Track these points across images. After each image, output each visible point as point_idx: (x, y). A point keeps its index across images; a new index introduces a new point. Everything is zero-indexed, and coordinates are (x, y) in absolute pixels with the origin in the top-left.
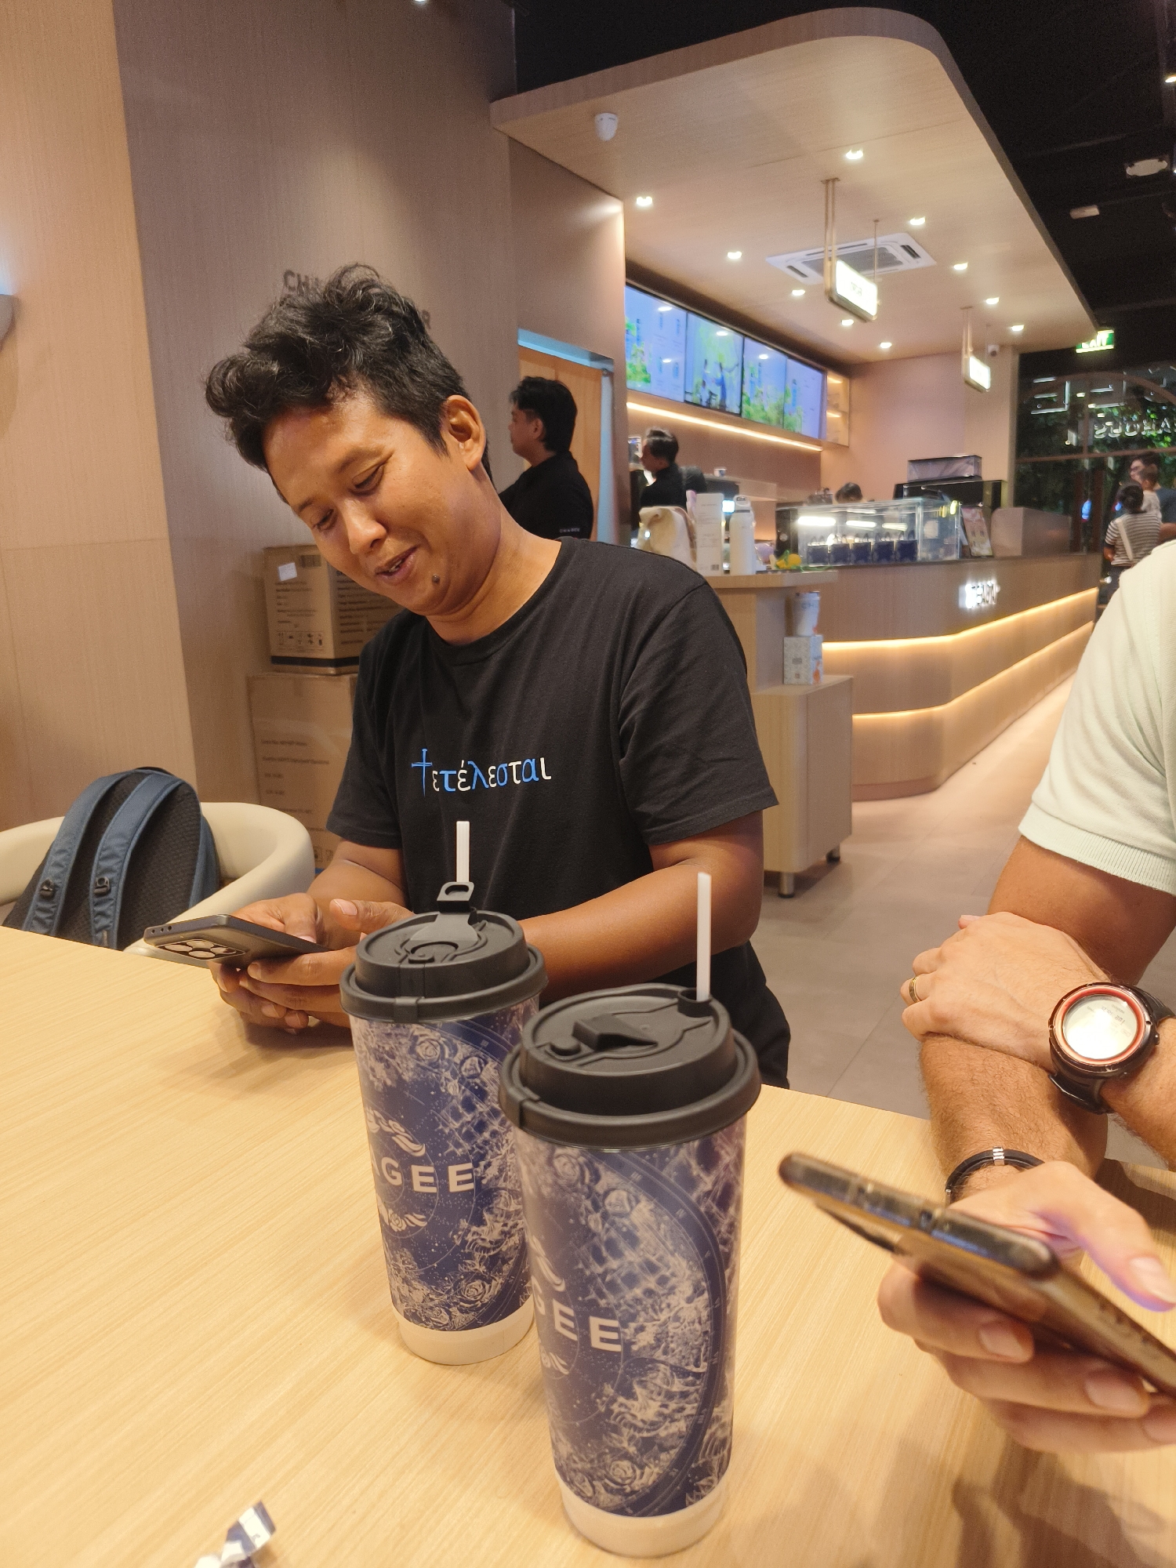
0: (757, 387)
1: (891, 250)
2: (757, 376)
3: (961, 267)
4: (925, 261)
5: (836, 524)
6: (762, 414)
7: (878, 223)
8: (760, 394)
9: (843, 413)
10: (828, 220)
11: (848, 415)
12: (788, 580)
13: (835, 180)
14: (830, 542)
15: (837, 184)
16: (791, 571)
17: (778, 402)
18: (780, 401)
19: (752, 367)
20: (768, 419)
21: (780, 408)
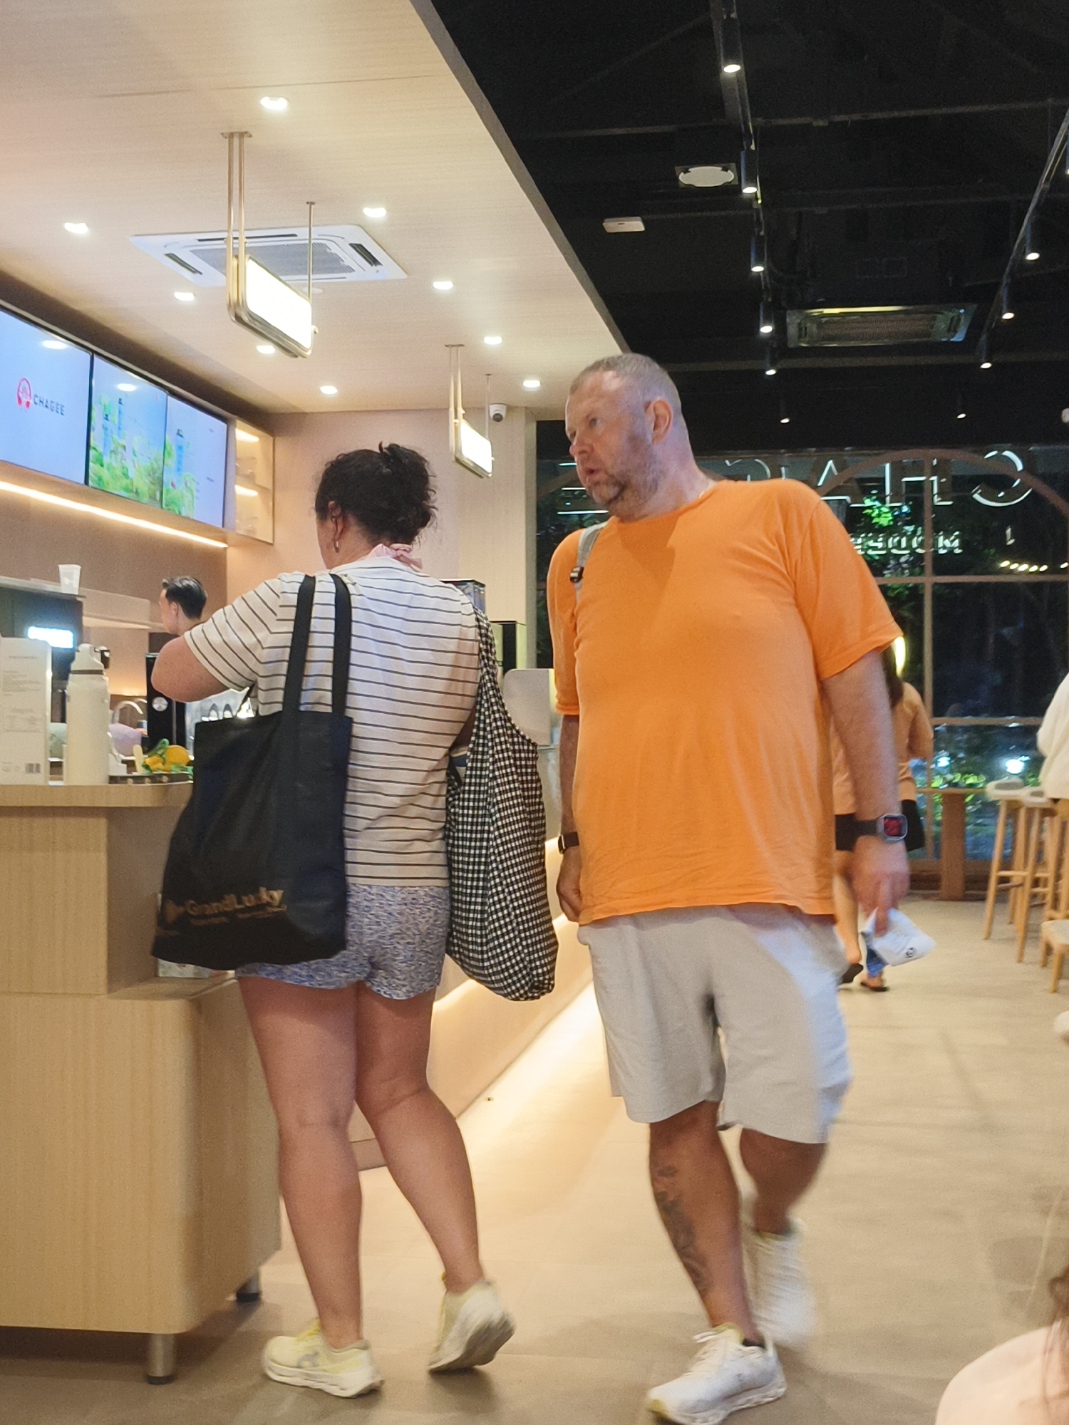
0: (115, 436)
1: (334, 249)
2: (114, 418)
3: (443, 286)
4: (389, 270)
6: (125, 482)
7: (313, 206)
8: (120, 449)
9: (262, 489)
10: (234, 192)
11: (271, 493)
13: (242, 135)
15: (246, 140)
16: (172, 778)
17: (152, 464)
18: (154, 463)
19: (107, 403)
20: (134, 490)
21: (154, 473)
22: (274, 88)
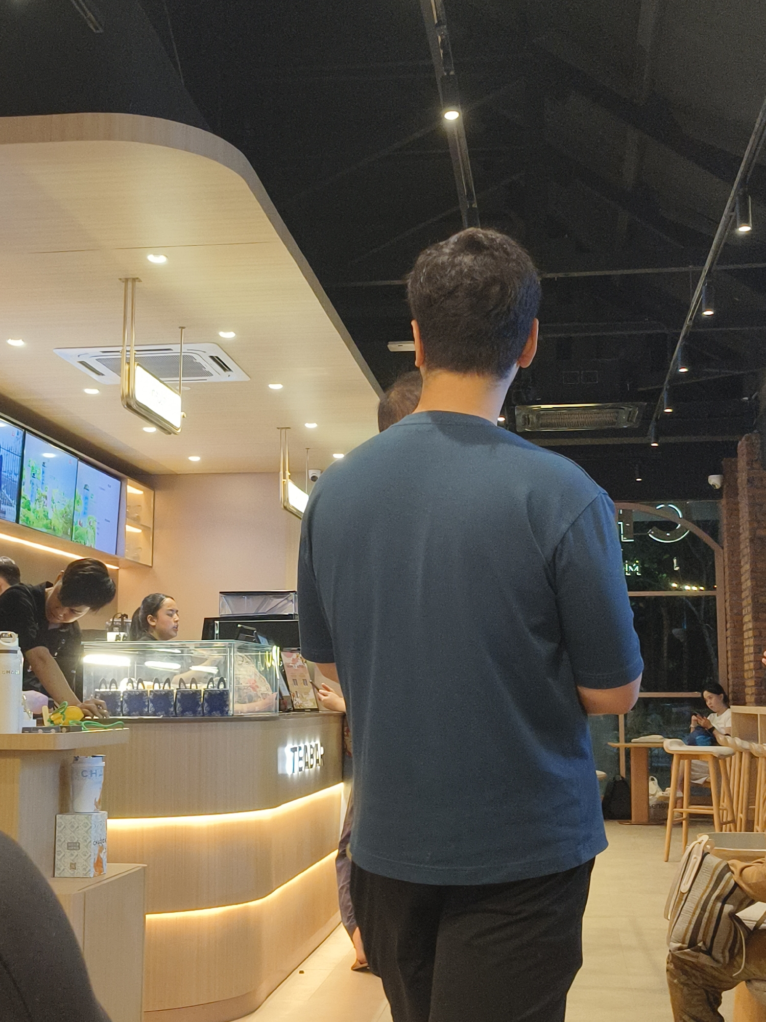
0: (40, 489)
1: (199, 360)
2: (39, 476)
3: (276, 387)
4: (236, 375)
5: (133, 663)
6: (45, 522)
7: (183, 330)
8: (43, 499)
9: (145, 528)
11: (151, 531)
12: (64, 741)
13: (134, 280)
14: (124, 687)
15: (137, 284)
16: (69, 729)
17: (65, 509)
18: (67, 508)
19: (34, 466)
20: (52, 527)
21: (67, 515)
22: (157, 249)
